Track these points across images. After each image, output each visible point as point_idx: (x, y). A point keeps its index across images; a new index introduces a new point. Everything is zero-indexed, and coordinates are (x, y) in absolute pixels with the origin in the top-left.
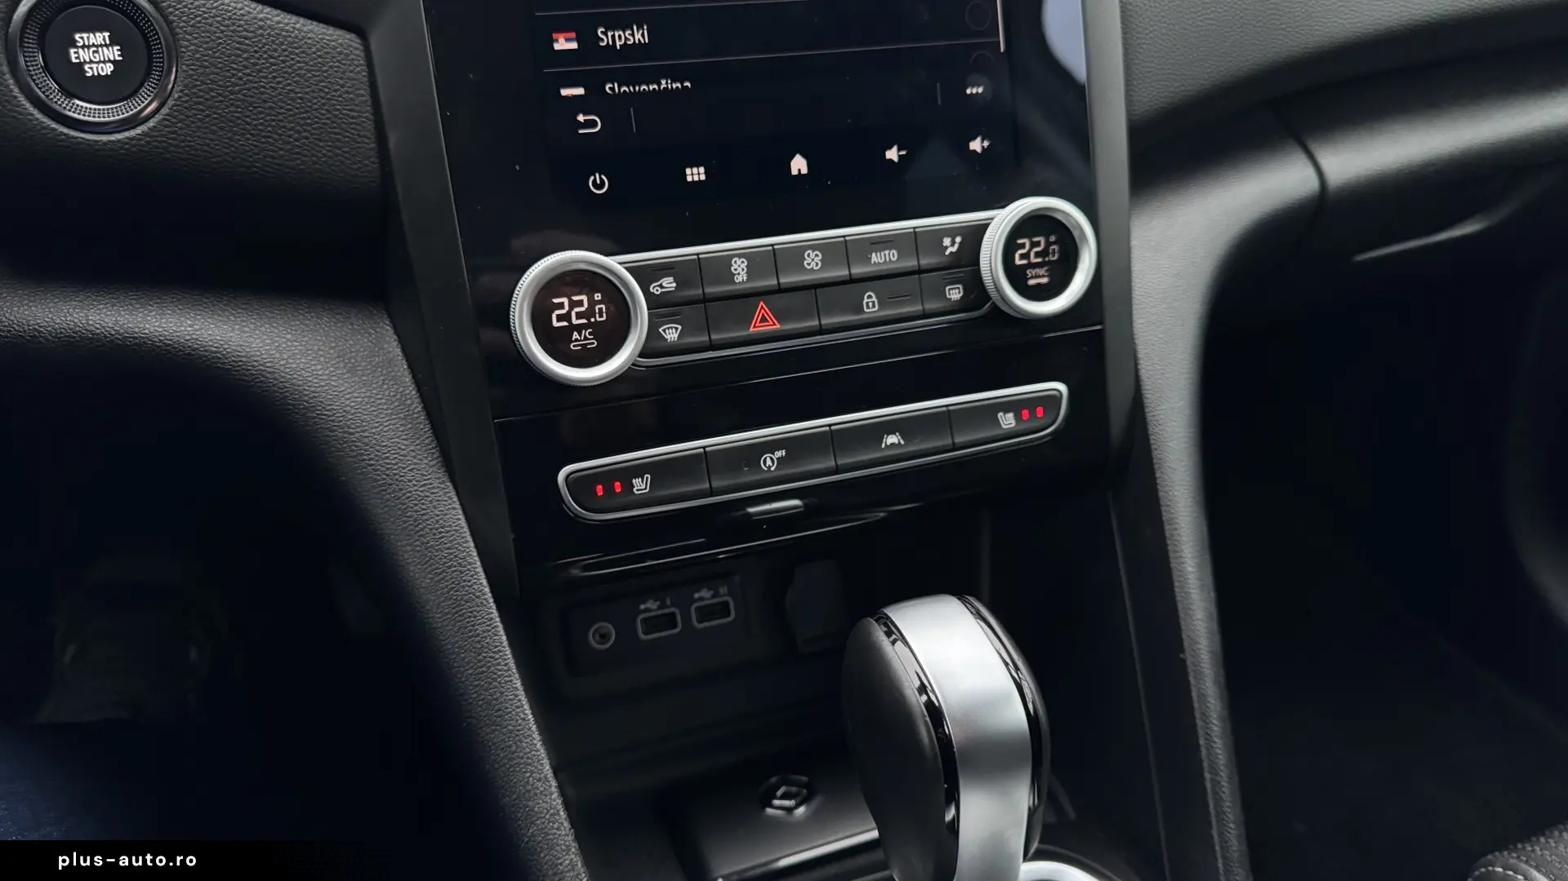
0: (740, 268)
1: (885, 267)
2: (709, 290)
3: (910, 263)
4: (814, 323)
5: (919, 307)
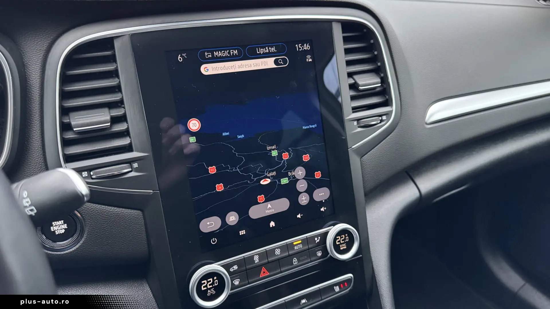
0: (256, 259)
1: (299, 250)
2: (247, 267)
4: (279, 271)
5: (309, 260)
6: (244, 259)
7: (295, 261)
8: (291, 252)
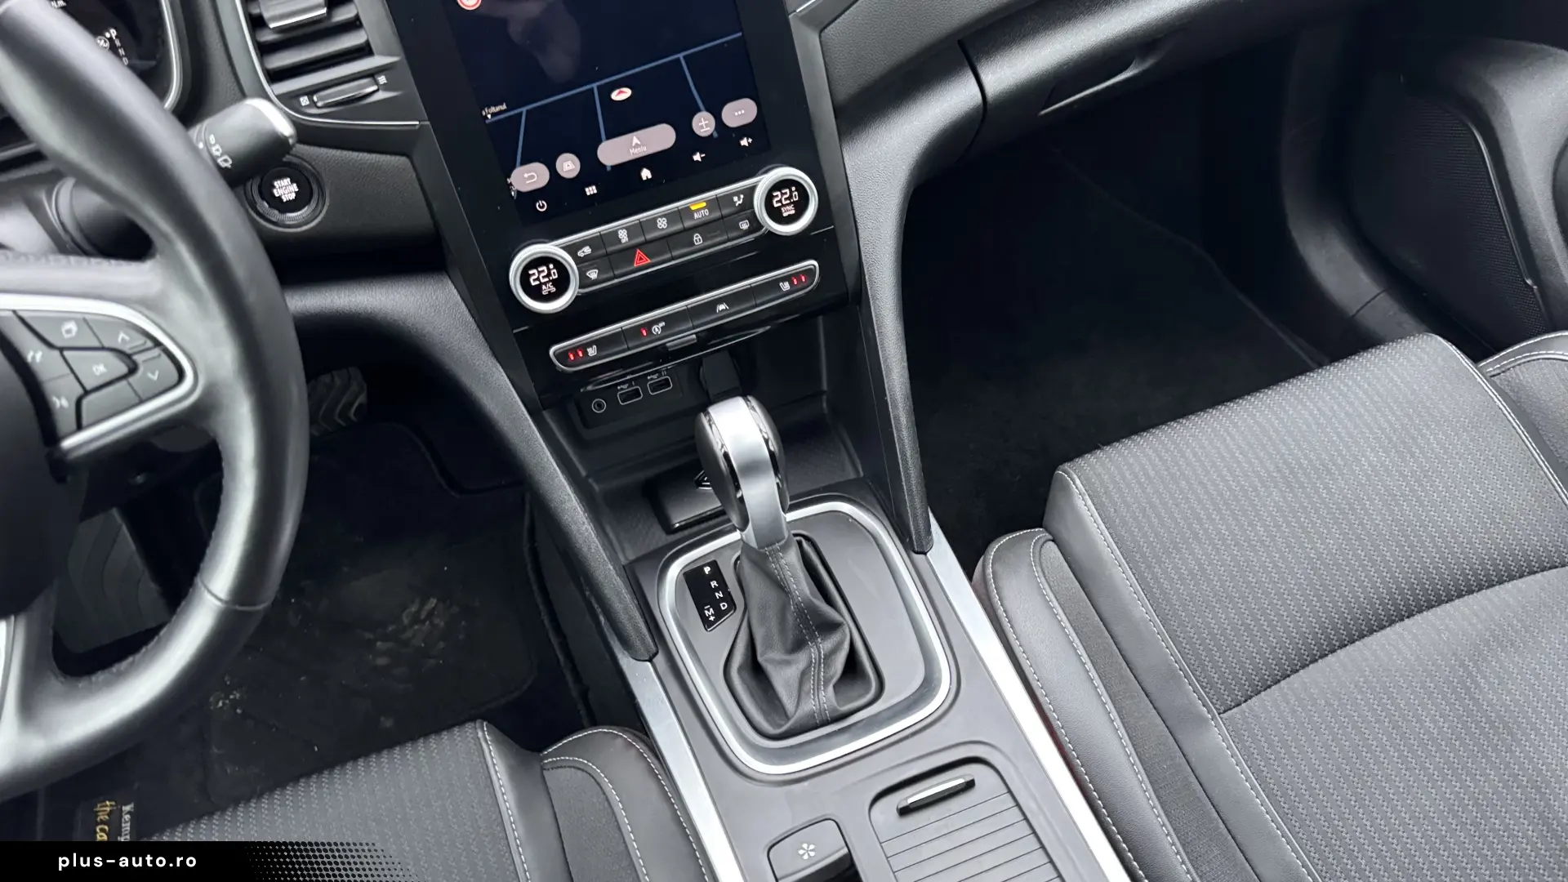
0: (623, 236)
1: (703, 219)
2: (611, 249)
3: (717, 214)
4: (668, 256)
5: (725, 237)
6: (601, 236)
7: (698, 239)
8: (688, 224)
